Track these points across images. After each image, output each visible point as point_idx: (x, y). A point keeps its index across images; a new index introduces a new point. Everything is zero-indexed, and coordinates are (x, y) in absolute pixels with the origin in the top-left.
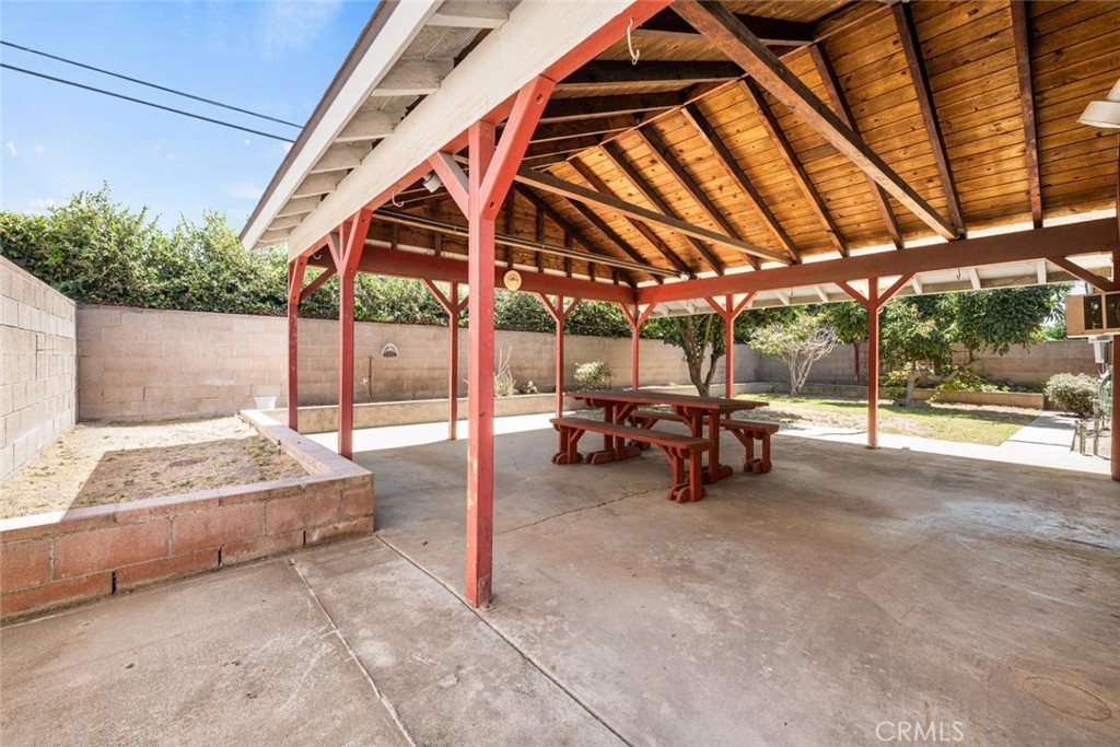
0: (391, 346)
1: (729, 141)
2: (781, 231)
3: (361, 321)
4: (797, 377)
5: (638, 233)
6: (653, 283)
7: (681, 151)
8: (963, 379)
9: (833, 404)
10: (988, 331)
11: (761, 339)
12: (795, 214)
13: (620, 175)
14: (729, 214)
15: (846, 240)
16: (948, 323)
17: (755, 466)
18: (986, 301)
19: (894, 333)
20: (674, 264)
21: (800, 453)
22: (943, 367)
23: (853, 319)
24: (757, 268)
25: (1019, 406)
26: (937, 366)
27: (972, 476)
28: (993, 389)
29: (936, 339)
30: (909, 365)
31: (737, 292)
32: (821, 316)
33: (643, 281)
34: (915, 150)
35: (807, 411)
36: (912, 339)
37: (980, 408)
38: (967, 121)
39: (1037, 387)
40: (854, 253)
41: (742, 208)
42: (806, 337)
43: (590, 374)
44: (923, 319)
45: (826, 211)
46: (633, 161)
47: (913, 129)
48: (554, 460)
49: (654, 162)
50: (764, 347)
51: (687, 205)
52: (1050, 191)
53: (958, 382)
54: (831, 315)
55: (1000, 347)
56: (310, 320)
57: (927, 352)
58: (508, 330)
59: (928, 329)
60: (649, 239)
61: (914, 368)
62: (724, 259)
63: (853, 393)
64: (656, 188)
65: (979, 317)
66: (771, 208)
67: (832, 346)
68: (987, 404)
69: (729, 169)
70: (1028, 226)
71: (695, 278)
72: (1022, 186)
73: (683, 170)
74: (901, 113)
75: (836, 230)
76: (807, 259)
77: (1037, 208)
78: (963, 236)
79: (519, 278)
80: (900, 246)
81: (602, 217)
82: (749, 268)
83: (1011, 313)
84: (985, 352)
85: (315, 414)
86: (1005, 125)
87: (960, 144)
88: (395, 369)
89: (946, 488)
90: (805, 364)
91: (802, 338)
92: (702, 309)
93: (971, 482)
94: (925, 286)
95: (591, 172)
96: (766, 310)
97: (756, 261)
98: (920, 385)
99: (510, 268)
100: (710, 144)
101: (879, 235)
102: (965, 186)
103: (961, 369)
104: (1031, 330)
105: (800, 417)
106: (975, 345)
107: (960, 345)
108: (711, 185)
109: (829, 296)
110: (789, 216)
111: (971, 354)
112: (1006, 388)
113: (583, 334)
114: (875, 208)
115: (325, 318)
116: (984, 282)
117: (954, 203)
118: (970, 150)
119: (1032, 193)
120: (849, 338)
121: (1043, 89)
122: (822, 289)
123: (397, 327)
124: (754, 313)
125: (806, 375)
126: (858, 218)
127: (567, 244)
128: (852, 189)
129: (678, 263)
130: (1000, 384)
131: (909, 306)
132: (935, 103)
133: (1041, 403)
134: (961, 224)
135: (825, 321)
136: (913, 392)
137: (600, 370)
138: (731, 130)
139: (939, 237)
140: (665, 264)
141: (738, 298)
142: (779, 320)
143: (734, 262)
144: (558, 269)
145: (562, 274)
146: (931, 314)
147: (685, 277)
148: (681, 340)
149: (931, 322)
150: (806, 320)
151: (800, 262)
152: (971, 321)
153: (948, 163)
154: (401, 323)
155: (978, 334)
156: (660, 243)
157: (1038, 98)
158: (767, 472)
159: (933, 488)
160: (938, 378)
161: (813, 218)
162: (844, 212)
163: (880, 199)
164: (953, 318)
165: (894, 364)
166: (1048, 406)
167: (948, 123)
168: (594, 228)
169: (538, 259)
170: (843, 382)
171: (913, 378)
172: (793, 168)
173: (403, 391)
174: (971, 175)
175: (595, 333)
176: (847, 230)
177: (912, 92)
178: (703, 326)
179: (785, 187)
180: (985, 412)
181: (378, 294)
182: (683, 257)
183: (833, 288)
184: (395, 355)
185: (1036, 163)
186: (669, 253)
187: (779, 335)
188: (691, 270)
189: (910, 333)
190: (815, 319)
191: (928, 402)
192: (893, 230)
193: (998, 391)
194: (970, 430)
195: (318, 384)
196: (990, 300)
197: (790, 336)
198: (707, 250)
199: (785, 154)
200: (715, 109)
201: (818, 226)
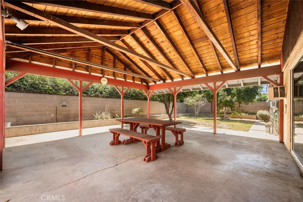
0: (64, 103)
1: (171, 35)
2: (189, 67)
3: (52, 94)
4: (196, 112)
5: (147, 67)
6: (153, 84)
7: (156, 38)
8: (237, 112)
9: (205, 119)
10: (244, 99)
11: (187, 101)
12: (192, 62)
13: (138, 47)
14: (173, 61)
15: (207, 71)
16: (234, 97)
17: (178, 143)
18: (243, 91)
19: (221, 99)
20: (159, 77)
21: (194, 136)
22: (233, 109)
23: (210, 96)
24: (183, 79)
25: (250, 119)
26: (231, 108)
27: (242, 143)
28: (244, 114)
29: (231, 101)
30: (224, 108)
31: (177, 86)
32: (202, 95)
33: (151, 83)
34: (226, 41)
35: (198, 122)
36: (225, 101)
37: (241, 119)
38: (241, 31)
39: (254, 114)
40: (210, 75)
41: (177, 59)
42: (199, 100)
43: (136, 112)
44: (228, 96)
45: (201, 61)
46: (142, 42)
47: (226, 33)
48: (110, 144)
49: (148, 42)
50: (188, 103)
51: (161, 58)
52: (263, 56)
53: (236, 112)
54: (205, 94)
55: (247, 103)
56: (30, 94)
57: (229, 105)
58: (109, 98)
59: (229, 98)
60: (150, 69)
61: (226, 109)
62: (173, 76)
63: (211, 116)
64: (150, 52)
65: (241, 95)
66: (185, 59)
67: (205, 103)
68: (243, 118)
69: (171, 45)
70: (257, 67)
71: (165, 82)
72: (256, 54)
73: (158, 45)
74: (222, 27)
75: (204, 67)
76: (197, 77)
77: (260, 61)
78: (239, 70)
79: (107, 80)
80: (222, 73)
81: (135, 62)
82: (181, 79)
83: (249, 94)
84: (243, 105)
85: (28, 128)
86: (252, 33)
87: (239, 39)
88: (67, 111)
89: (236, 149)
90: (198, 108)
91: (198, 101)
92: (168, 92)
93: (242, 146)
94: (229, 85)
95: (129, 45)
96: (187, 92)
97: (182, 77)
98: (227, 113)
99: (103, 77)
100: (165, 35)
101: (216, 69)
102: (240, 53)
103: (237, 109)
104: (254, 99)
105: (196, 124)
106: (240, 103)
107: (237, 103)
108: (167, 51)
109: (203, 88)
110: (191, 62)
111: (239, 105)
112: (247, 114)
113: (135, 99)
114: (215, 60)
115: (36, 93)
116: (244, 84)
117: (237, 59)
118: (242, 41)
119: (258, 56)
120: (210, 101)
121: (264, 20)
122: (201, 86)
123: (67, 97)
124: (183, 93)
125: (199, 111)
126: (211, 64)
127: (125, 70)
128: (208, 54)
129: (160, 77)
130: (246, 113)
131: (224, 92)
132: (232, 24)
133: (255, 118)
134: (239, 66)
135: (203, 96)
136: (225, 115)
137: (140, 110)
138: (171, 31)
139: (233, 70)
140: (156, 77)
141: (177, 88)
142: (190, 95)
143: (176, 77)
144: (122, 78)
145: (123, 80)
146: (230, 94)
147: (162, 82)
148: (164, 101)
149: (230, 96)
150: (198, 96)
151: (195, 78)
152: (240, 96)
153: (236, 45)
154: (69, 95)
155: (241, 100)
156: (154, 71)
157: (262, 23)
158: (182, 145)
159: (232, 149)
160: (232, 112)
161: (197, 63)
162: (207, 61)
163: (216, 57)
164: (235, 95)
165: (221, 108)
166: (257, 119)
167: (236, 31)
168: (133, 65)
169: (114, 74)
170: (208, 113)
171: (225, 112)
172: (191, 45)
173: (70, 119)
174: (242, 50)
175: (139, 99)
176: (207, 68)
177: (225, 19)
178: (169, 97)
179: (189, 53)
180: (243, 120)
181: (60, 85)
182: (162, 76)
183: (204, 85)
184: (66, 106)
185: (260, 46)
186: (157, 74)
187: (192, 100)
188: (164, 80)
189: (225, 99)
190: (201, 96)
191: (229, 118)
192: (220, 68)
193: (246, 115)
194: (240, 126)
195: (34, 117)
196: (244, 91)
197: (194, 100)
198: (168, 73)
199: (188, 40)
200: (165, 23)
201: (199, 66)
